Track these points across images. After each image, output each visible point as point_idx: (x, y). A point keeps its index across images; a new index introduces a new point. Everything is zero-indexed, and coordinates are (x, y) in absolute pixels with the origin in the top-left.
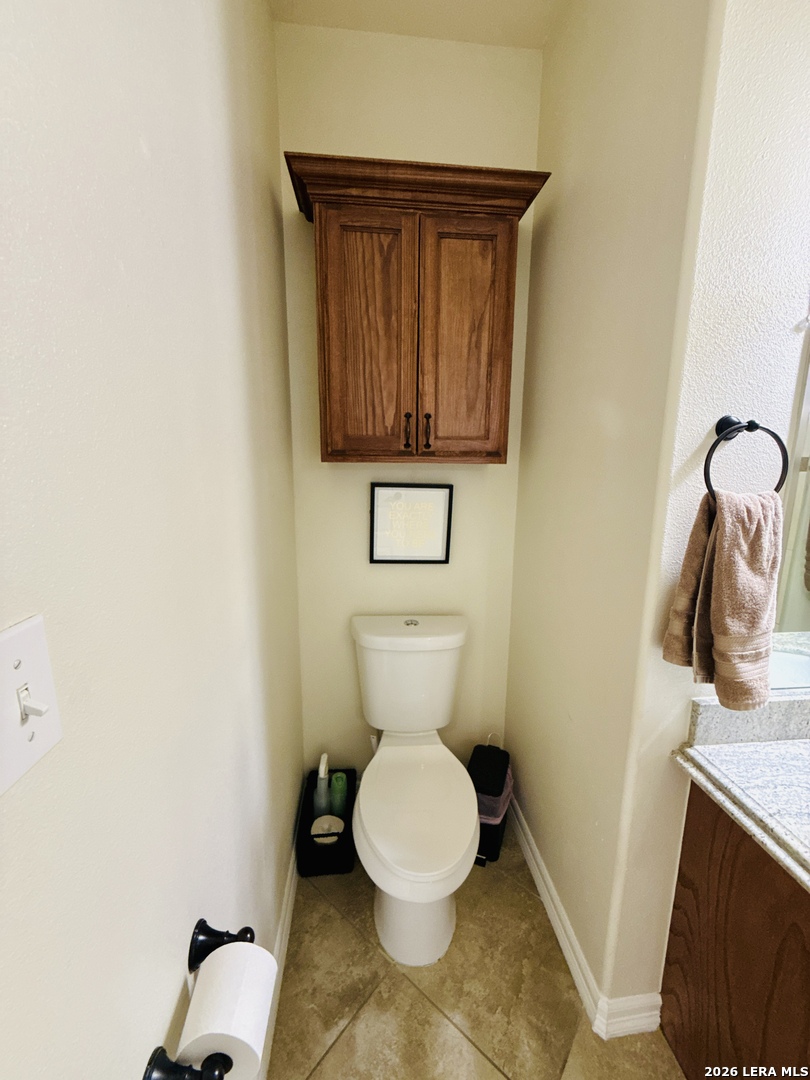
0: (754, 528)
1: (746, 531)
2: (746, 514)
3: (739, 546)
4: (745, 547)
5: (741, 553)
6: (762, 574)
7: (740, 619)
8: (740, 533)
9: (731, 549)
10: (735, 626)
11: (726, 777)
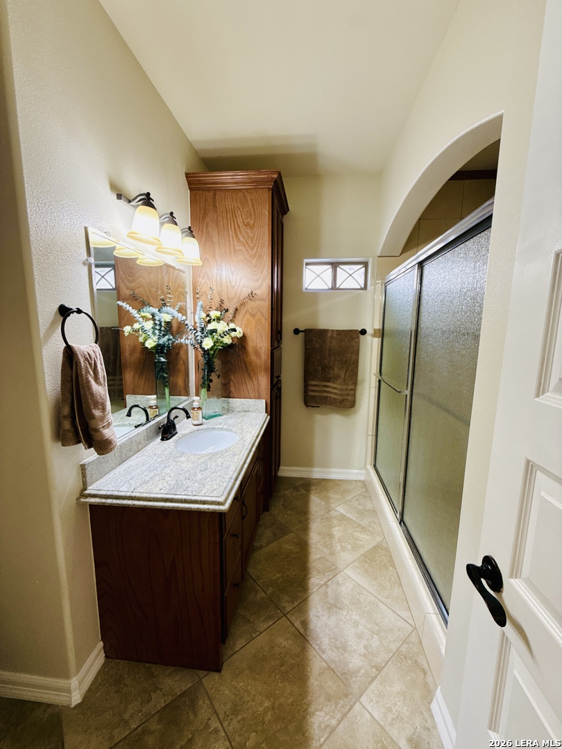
0: (93, 362)
1: (90, 364)
2: (88, 356)
3: (89, 372)
4: (92, 373)
5: (91, 375)
6: (101, 384)
7: (99, 409)
8: (88, 366)
9: (86, 375)
10: (97, 413)
11: (109, 491)
